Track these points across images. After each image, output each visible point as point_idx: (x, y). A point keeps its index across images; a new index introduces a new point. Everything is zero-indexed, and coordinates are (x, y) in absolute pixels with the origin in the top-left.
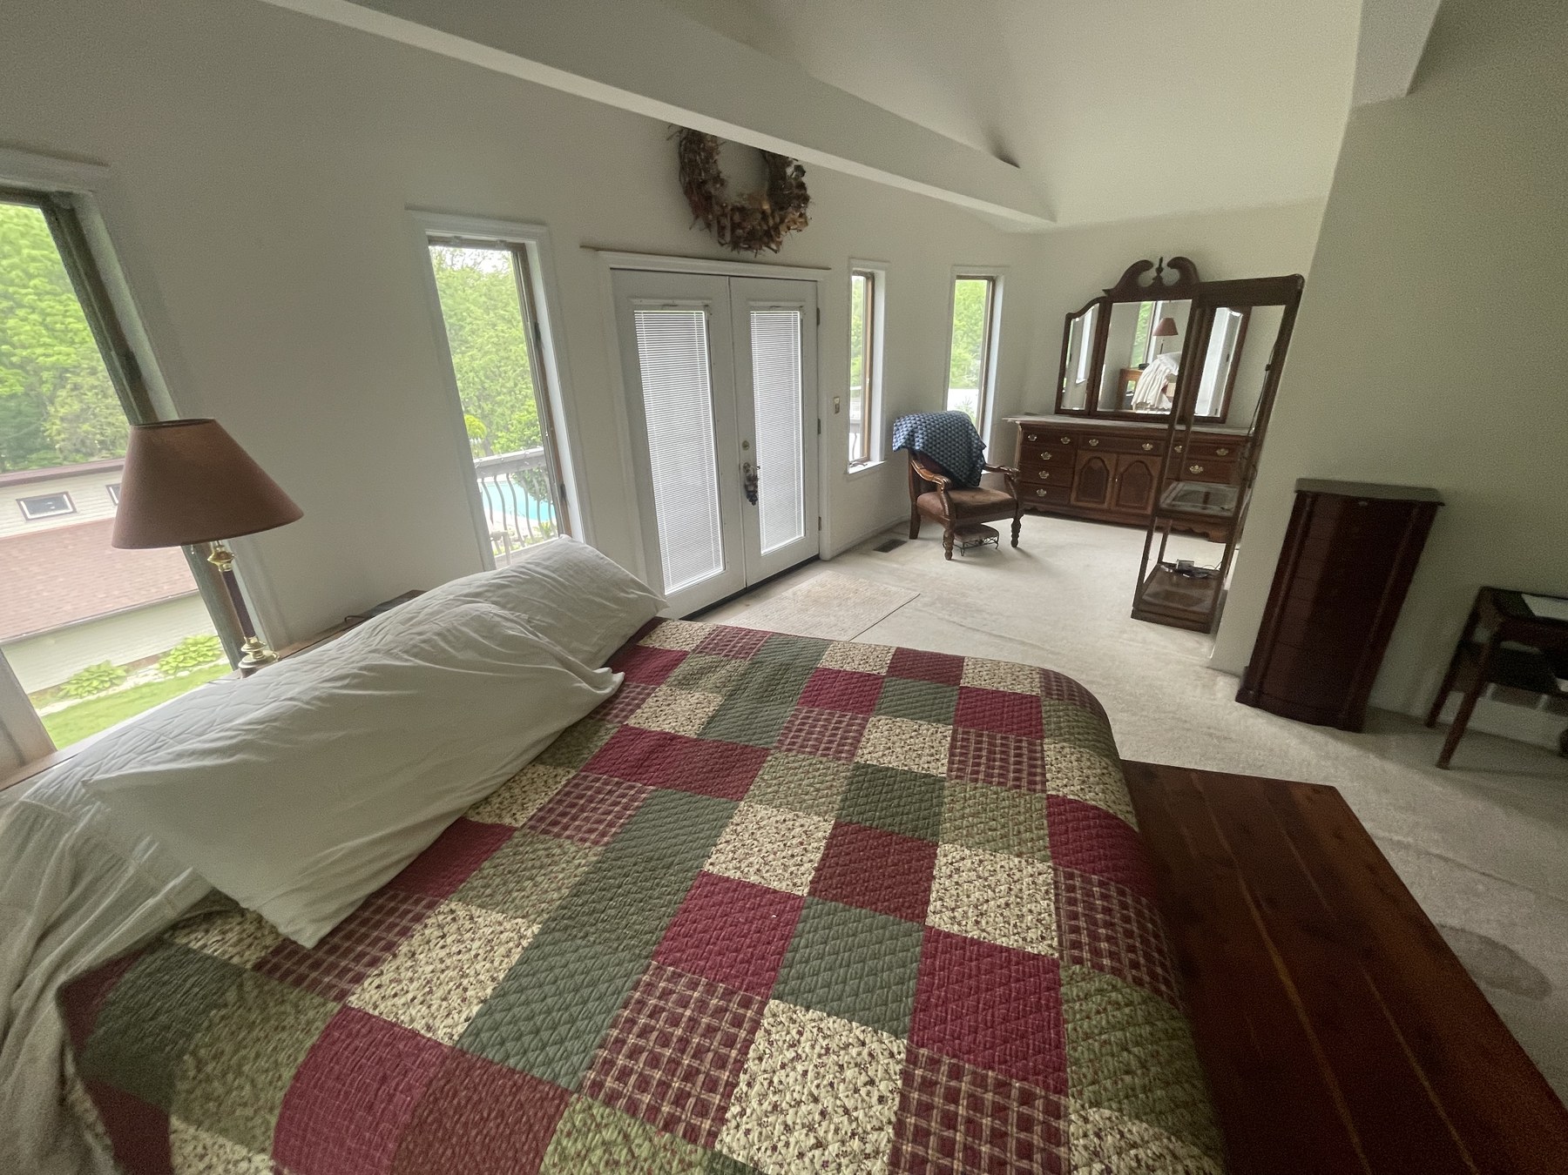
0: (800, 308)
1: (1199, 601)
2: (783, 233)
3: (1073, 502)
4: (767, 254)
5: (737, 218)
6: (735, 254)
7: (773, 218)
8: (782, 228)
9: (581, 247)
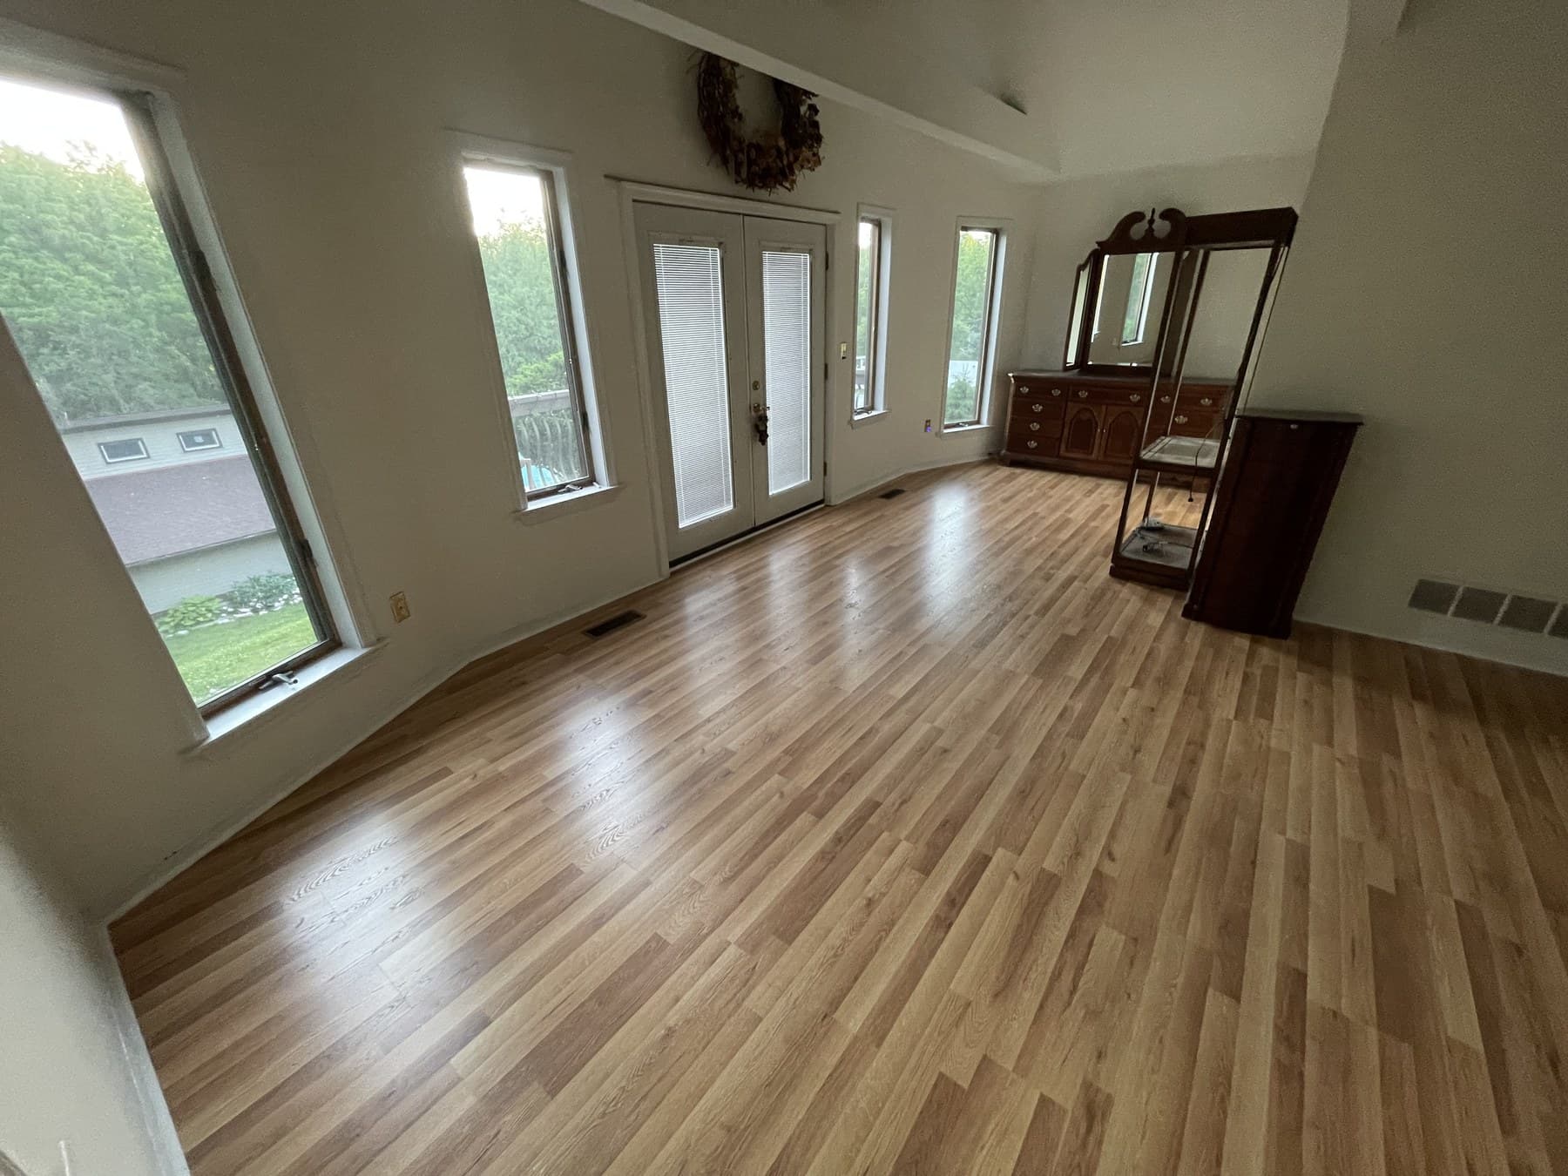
0: (810, 252)
1: (1181, 557)
2: (797, 172)
3: (1062, 452)
4: (780, 192)
5: (753, 154)
6: (749, 192)
7: (788, 155)
8: (797, 166)
9: (606, 176)
